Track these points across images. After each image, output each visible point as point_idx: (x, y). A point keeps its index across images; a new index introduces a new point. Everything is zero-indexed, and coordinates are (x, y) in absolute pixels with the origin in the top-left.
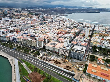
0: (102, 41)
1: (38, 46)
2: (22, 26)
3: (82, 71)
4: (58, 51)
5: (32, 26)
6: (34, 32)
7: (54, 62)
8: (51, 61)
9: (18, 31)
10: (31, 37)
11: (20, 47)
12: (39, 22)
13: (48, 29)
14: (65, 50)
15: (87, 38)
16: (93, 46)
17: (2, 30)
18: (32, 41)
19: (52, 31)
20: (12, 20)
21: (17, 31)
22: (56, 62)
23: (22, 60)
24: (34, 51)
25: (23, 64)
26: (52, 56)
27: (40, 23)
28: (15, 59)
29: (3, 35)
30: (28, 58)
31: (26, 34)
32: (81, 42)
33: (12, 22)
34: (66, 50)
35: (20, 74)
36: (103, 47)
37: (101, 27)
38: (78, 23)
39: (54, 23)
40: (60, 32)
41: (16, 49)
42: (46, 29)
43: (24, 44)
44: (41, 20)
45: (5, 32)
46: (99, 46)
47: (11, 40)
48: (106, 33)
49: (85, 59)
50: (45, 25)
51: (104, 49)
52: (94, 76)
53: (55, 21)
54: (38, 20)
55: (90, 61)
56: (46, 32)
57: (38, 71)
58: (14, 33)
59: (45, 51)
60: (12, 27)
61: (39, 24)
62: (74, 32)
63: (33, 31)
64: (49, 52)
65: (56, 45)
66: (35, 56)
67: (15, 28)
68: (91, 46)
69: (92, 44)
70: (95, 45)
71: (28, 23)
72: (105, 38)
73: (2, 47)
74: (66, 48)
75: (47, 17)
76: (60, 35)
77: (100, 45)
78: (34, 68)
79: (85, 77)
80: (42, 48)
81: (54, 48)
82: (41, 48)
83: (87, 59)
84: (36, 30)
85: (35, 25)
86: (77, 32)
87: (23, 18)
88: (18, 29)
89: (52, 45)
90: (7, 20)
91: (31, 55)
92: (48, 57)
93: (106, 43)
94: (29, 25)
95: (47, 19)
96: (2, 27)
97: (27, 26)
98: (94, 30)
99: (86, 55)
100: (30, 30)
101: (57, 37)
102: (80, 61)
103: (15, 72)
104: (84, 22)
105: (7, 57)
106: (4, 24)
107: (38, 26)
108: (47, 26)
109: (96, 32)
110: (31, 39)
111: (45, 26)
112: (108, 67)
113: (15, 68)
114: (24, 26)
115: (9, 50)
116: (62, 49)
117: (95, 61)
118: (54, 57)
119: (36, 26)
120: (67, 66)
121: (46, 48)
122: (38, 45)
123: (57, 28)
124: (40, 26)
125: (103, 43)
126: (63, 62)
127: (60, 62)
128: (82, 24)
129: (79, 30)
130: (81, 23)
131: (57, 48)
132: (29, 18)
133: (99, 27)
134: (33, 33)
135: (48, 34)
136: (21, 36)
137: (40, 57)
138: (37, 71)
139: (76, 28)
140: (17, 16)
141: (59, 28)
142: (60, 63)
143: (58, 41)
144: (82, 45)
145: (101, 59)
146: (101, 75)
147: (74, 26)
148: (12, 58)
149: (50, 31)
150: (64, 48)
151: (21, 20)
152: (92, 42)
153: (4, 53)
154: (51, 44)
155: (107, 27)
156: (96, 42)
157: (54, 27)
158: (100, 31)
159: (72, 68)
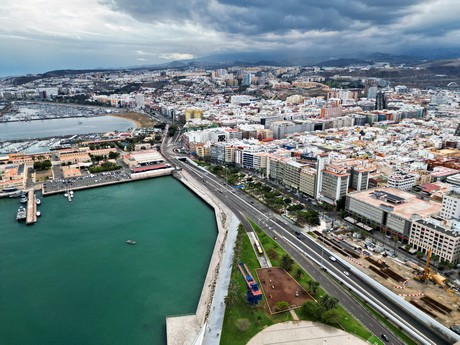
1: (318, 196)
2: (285, 122)
4: (402, 231)
5: (318, 127)
6: (320, 148)
7: (370, 267)
8: (357, 257)
9: (268, 137)
10: (304, 158)
11: (259, 184)
12: (354, 112)
13: (389, 142)
14: (438, 228)
17: (222, 129)
18: (300, 170)
19: (405, 150)
20: (259, 104)
21: (261, 138)
22: (379, 269)
23: (253, 224)
24: (300, 207)
25: (253, 237)
26: (368, 240)
27: (357, 116)
28: (234, 217)
29: (219, 144)
30: (272, 225)
31: (289, 148)
33: (256, 111)
34: (449, 233)
35: (235, 261)
39: (431, 123)
40: (445, 160)
41: (244, 191)
42: (376, 141)
43: (273, 179)
44: (364, 108)
45: (227, 134)
47: (238, 161)
50: (378, 126)
53: (440, 115)
54: (354, 106)
56: (371, 152)
57: (294, 272)
58: (253, 140)
59: (342, 218)
60: (251, 123)
61: (350, 121)
63: (320, 142)
64: (360, 224)
65: (400, 206)
66: (296, 224)
67: (260, 128)
71: (310, 114)
73: (209, 175)
74: (449, 224)
75: (403, 98)
76: (439, 171)
78: (281, 257)
80: (333, 206)
81: (385, 214)
82: (331, 202)
84: (331, 142)
85: (335, 123)
87: (296, 98)
88: (266, 130)
89: (383, 200)
90: (242, 105)
91: (287, 218)
92: (350, 243)
94: (309, 121)
95: (397, 105)
96: (224, 122)
97: (301, 123)
100: (308, 138)
101: (417, 176)
103: (221, 249)
105: (214, 205)
106: (232, 114)
107: (345, 128)
108: (387, 132)
110: (298, 165)
111: (376, 129)
113: (225, 239)
114: (291, 123)
115: (224, 189)
116: (425, 224)
118: (378, 247)
119: (337, 127)
120: (427, 300)
121: (352, 207)
122: (319, 188)
123: (437, 143)
124: (353, 127)
126: (415, 279)
127: (400, 273)
131: (398, 214)
132: (320, 99)
134: (315, 150)
135: (381, 158)
136: (270, 152)
137: (316, 232)
138: (289, 270)
140: (277, 90)
141: (448, 145)
142: (398, 278)
143: (419, 190)
148: (227, 211)
149: (393, 148)
150: (437, 223)
151: (288, 104)
153: (208, 192)
154: (378, 197)
157: (423, 136)
159: (455, 313)
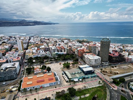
0: (38, 51)
3: (16, 90)
15: (21, 52)
16: (29, 58)
32: (13, 58)
36: (39, 56)
37: (36, 38)
38: (9, 38)
46: (35, 57)
48: (41, 43)
49: (21, 75)
51: (40, 57)
52: (31, 88)
55: (26, 75)
62: (3, 48)
68: (26, 60)
69: (27, 57)
70: (30, 56)
72: (40, 47)
77: (36, 55)
79: (20, 95)
83: (23, 75)
86: (7, 48)
93: (41, 52)
98: (30, 42)
99: (21, 71)
102: (14, 81)
104: (17, 36)
109: (31, 44)
112: (44, 73)
117: (32, 73)
125: (39, 53)
128: (15, 38)
129: (10, 45)
130: (13, 37)
133: (35, 39)
139: (6, 43)
144: (14, 60)
145: (38, 68)
146: (38, 83)
147: (3, 41)
152: (28, 54)
155: (42, 38)
156: (32, 53)
158: (36, 42)
